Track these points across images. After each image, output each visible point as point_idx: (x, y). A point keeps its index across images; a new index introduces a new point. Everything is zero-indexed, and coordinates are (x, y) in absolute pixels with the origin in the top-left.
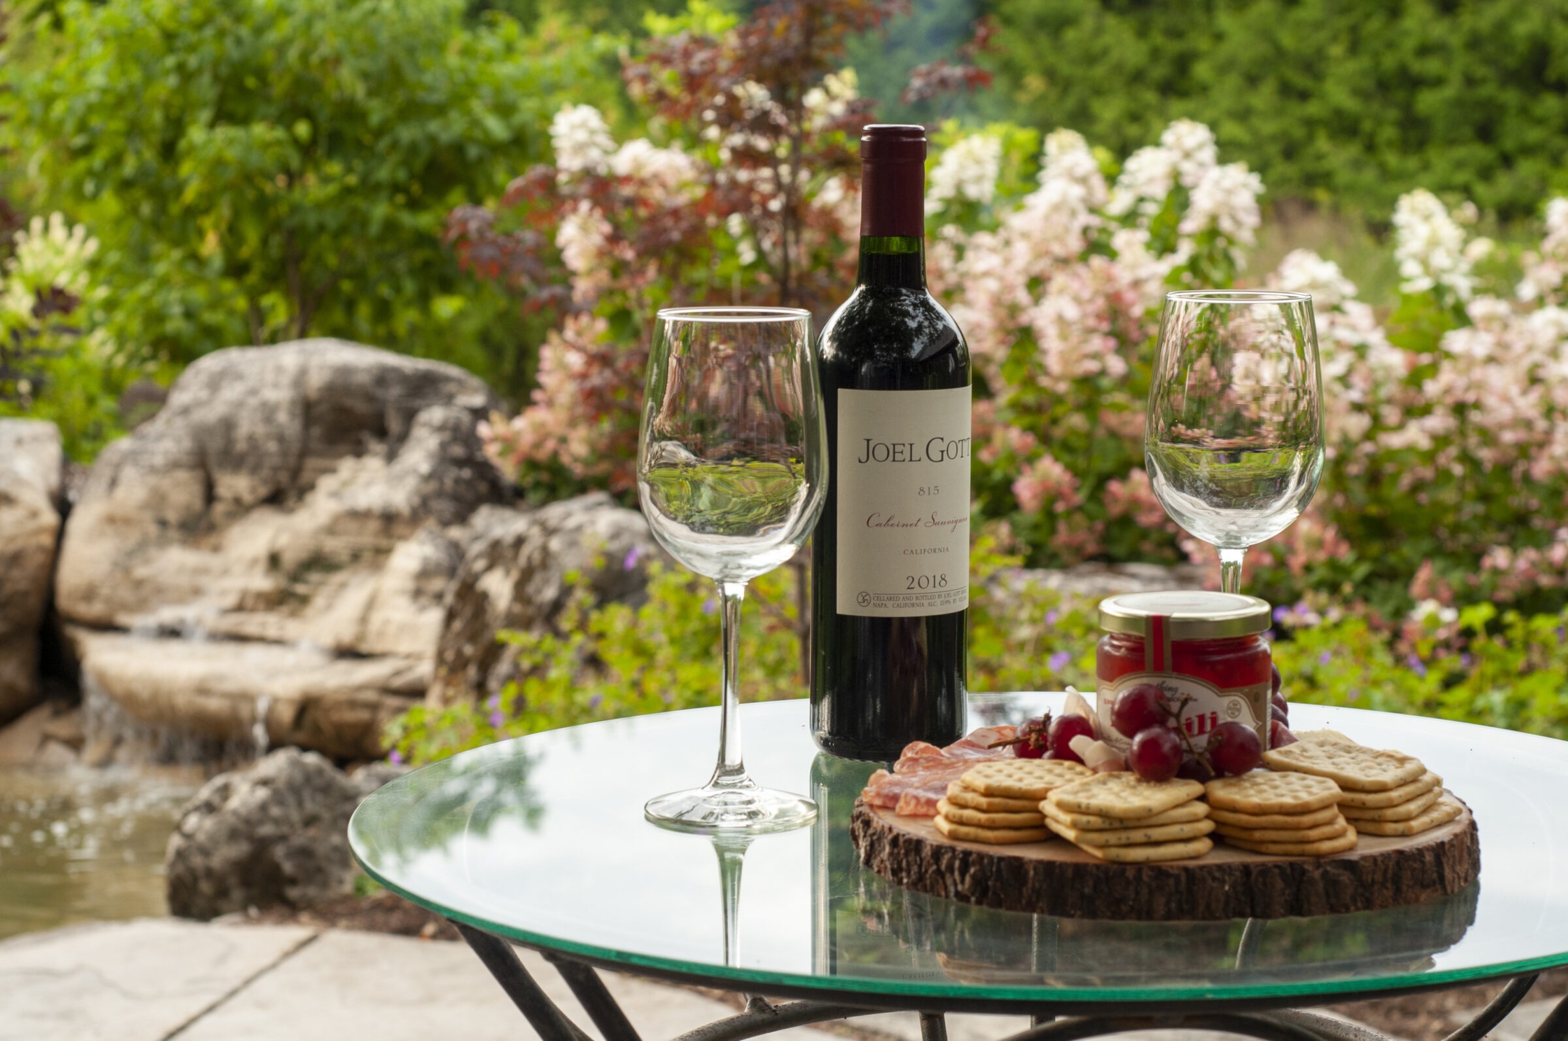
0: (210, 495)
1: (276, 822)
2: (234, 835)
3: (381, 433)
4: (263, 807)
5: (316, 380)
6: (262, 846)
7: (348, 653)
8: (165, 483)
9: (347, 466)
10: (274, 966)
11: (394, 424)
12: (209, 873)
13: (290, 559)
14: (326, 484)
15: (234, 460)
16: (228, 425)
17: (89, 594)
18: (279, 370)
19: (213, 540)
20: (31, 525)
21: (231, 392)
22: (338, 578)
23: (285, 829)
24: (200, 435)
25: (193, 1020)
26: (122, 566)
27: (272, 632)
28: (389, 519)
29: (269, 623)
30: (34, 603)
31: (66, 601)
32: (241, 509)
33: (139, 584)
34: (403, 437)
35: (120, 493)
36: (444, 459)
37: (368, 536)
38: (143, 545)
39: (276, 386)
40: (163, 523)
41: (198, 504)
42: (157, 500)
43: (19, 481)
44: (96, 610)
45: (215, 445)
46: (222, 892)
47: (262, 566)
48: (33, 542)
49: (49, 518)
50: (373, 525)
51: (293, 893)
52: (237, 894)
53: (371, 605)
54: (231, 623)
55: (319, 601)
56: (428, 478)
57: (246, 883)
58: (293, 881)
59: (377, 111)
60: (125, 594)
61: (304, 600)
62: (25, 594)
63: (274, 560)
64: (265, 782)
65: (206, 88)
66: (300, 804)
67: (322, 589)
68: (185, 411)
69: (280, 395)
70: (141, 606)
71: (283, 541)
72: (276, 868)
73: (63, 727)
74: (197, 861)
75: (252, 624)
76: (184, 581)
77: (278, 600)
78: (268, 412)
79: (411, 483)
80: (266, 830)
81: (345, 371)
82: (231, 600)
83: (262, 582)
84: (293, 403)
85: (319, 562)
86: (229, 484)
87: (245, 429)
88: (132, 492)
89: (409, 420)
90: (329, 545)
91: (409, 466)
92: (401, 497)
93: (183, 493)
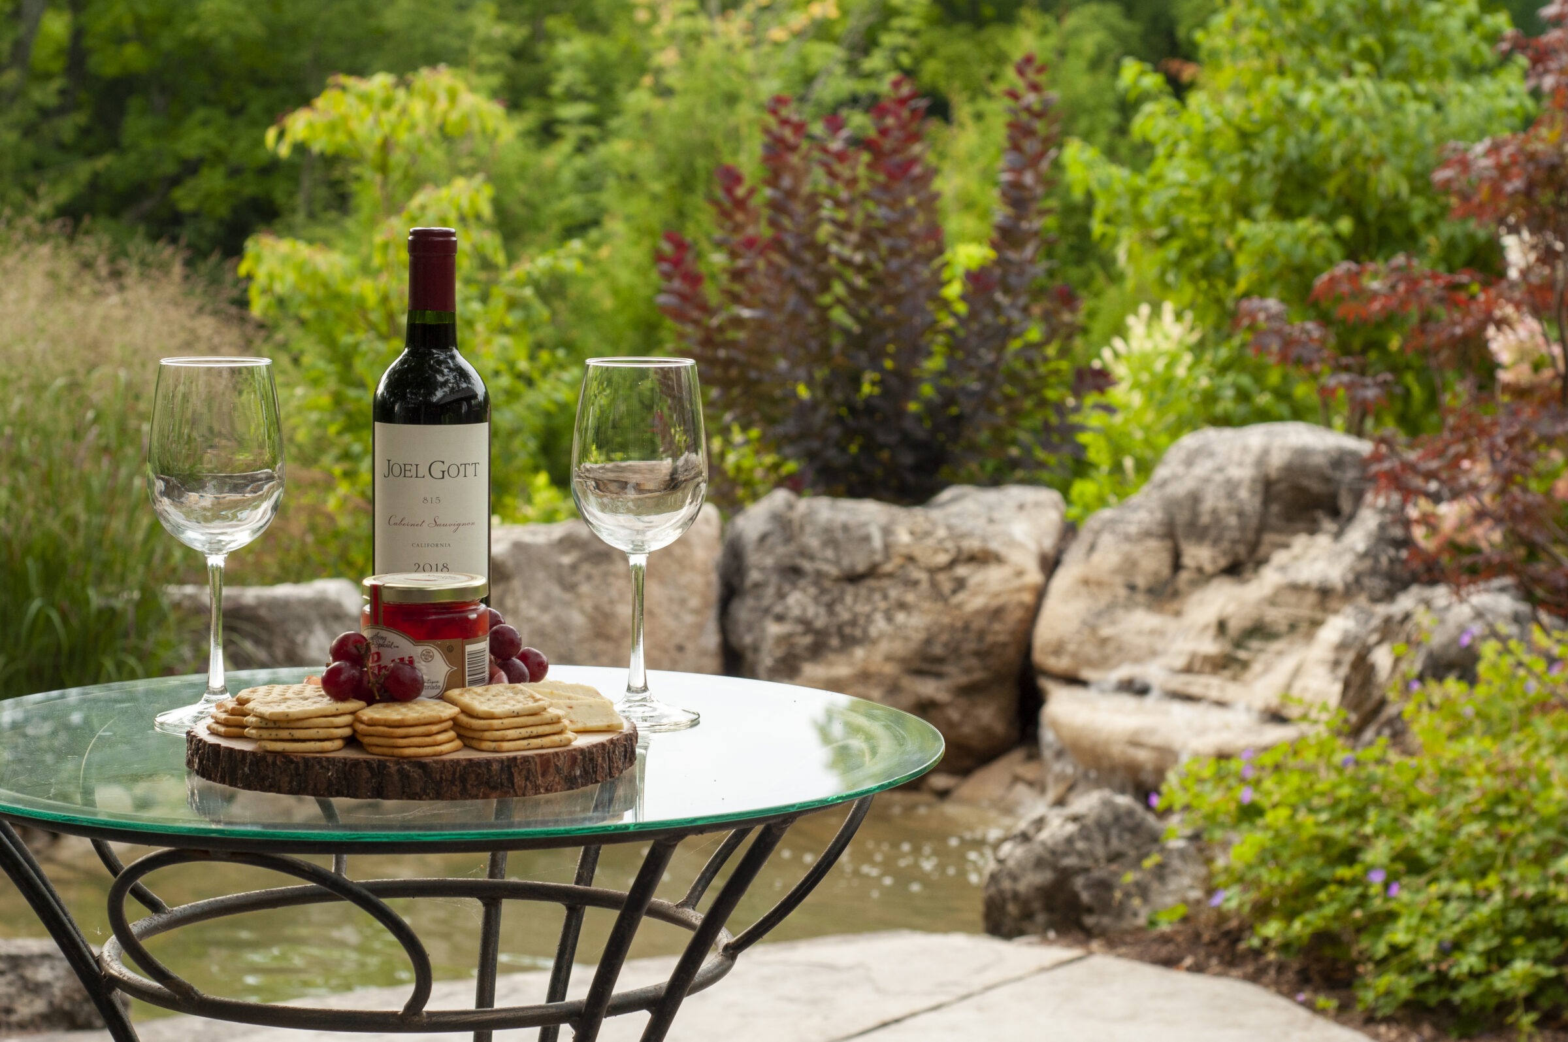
0: (1177, 565)
1: (1080, 855)
2: (1039, 863)
3: (1335, 512)
4: (1070, 840)
5: (1277, 460)
6: (1064, 876)
7: (1276, 717)
8: (1137, 550)
9: (1300, 542)
10: (1020, 979)
12: (1016, 896)
13: (1234, 626)
14: (1280, 557)
15: (1198, 532)
16: (1195, 498)
17: (1058, 649)
18: (1245, 449)
19: (1175, 605)
20: (1016, 583)
21: (1202, 468)
22: (1276, 646)
23: (1088, 863)
24: (1170, 506)
25: (913, 1015)
26: (1090, 626)
27: (1214, 694)
28: (1325, 593)
29: (1211, 685)
30: (1011, 653)
31: (1041, 657)
32: (1203, 578)
33: (1104, 642)
34: (1351, 518)
35: (1096, 558)
36: (1382, 538)
37: (1305, 608)
38: (1111, 607)
39: (1240, 464)
40: (1132, 588)
41: (1166, 571)
42: (1129, 565)
43: (1012, 543)
45: (1182, 517)
46: (1027, 915)
47: (1212, 631)
48: (1016, 598)
49: (1034, 576)
50: (1311, 598)
51: (1089, 921)
52: (1041, 918)
53: (1297, 673)
54: (1178, 683)
55: (1257, 667)
56: (1364, 555)
57: (1049, 908)
58: (1090, 910)
59: (1419, 208)
60: (1091, 650)
61: (1245, 665)
62: (1004, 645)
63: (1222, 626)
64: (1075, 819)
65: (1265, 185)
66: (1107, 842)
67: (1259, 658)
68: (1164, 484)
69: (1243, 473)
70: (1103, 663)
71: (1231, 609)
72: (1075, 896)
73: (1029, 771)
74: (1006, 884)
75: (1196, 684)
76: (1142, 641)
77: (1222, 664)
78: (1231, 488)
79: (1348, 560)
80: (1070, 861)
81: (1303, 452)
82: (1180, 662)
83: (1210, 647)
84: (1254, 481)
85: (1259, 631)
86: (1199, 555)
87: (1208, 504)
88: (1108, 556)
89: (1358, 503)
90: (1270, 615)
91: (1350, 544)
92: (1337, 574)
93: (1153, 561)
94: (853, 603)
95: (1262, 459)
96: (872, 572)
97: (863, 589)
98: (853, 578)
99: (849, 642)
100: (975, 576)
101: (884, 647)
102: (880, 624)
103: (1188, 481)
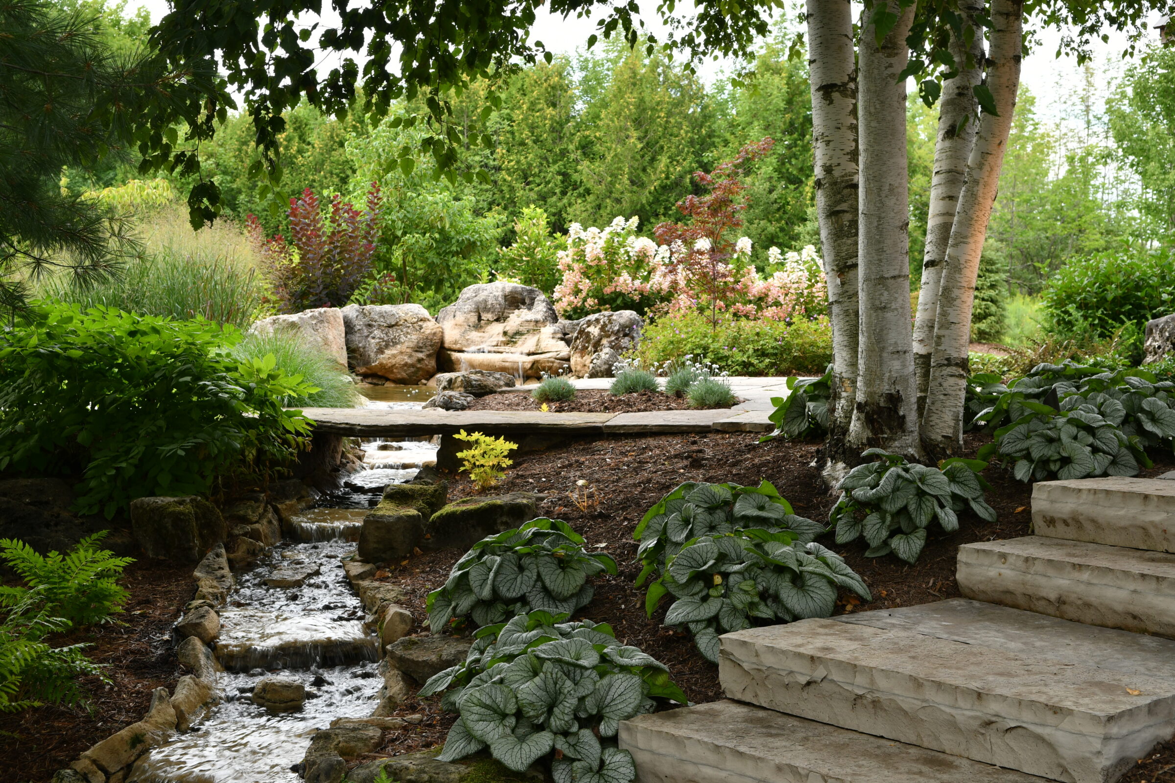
0: (480, 319)
3: (524, 303)
5: (508, 290)
7: (533, 354)
8: (469, 316)
9: (517, 312)
11: (527, 301)
13: (510, 332)
14: (513, 316)
15: (487, 310)
16: (485, 301)
17: (456, 343)
18: (495, 288)
19: (484, 330)
21: (482, 294)
22: (524, 337)
24: (476, 304)
26: (462, 336)
27: (508, 350)
28: (537, 322)
29: (507, 348)
30: (439, 346)
31: (447, 345)
32: (489, 322)
33: (467, 341)
34: (532, 304)
35: (457, 318)
37: (531, 326)
38: (466, 331)
39: (497, 292)
40: (470, 326)
41: (478, 321)
42: (467, 320)
44: (458, 347)
45: (481, 306)
47: (501, 335)
50: (532, 324)
53: (538, 341)
54: (494, 349)
55: (520, 343)
56: (543, 313)
60: (464, 342)
61: (515, 343)
62: (437, 344)
63: (505, 333)
67: (520, 340)
68: (467, 299)
69: (500, 294)
70: (469, 345)
71: (505, 329)
75: (501, 349)
76: (479, 339)
77: (507, 343)
78: (496, 298)
79: (539, 314)
82: (494, 344)
83: (502, 339)
84: (502, 296)
85: (518, 333)
86: (486, 316)
87: (490, 302)
88: (460, 318)
89: (533, 300)
90: (521, 329)
91: (539, 310)
92: (540, 317)
93: (473, 319)
94: (393, 333)
95: (503, 290)
96: (396, 324)
97: (394, 329)
98: (391, 326)
99: (395, 344)
100: (425, 325)
101: (406, 344)
102: (403, 339)
103: (482, 296)
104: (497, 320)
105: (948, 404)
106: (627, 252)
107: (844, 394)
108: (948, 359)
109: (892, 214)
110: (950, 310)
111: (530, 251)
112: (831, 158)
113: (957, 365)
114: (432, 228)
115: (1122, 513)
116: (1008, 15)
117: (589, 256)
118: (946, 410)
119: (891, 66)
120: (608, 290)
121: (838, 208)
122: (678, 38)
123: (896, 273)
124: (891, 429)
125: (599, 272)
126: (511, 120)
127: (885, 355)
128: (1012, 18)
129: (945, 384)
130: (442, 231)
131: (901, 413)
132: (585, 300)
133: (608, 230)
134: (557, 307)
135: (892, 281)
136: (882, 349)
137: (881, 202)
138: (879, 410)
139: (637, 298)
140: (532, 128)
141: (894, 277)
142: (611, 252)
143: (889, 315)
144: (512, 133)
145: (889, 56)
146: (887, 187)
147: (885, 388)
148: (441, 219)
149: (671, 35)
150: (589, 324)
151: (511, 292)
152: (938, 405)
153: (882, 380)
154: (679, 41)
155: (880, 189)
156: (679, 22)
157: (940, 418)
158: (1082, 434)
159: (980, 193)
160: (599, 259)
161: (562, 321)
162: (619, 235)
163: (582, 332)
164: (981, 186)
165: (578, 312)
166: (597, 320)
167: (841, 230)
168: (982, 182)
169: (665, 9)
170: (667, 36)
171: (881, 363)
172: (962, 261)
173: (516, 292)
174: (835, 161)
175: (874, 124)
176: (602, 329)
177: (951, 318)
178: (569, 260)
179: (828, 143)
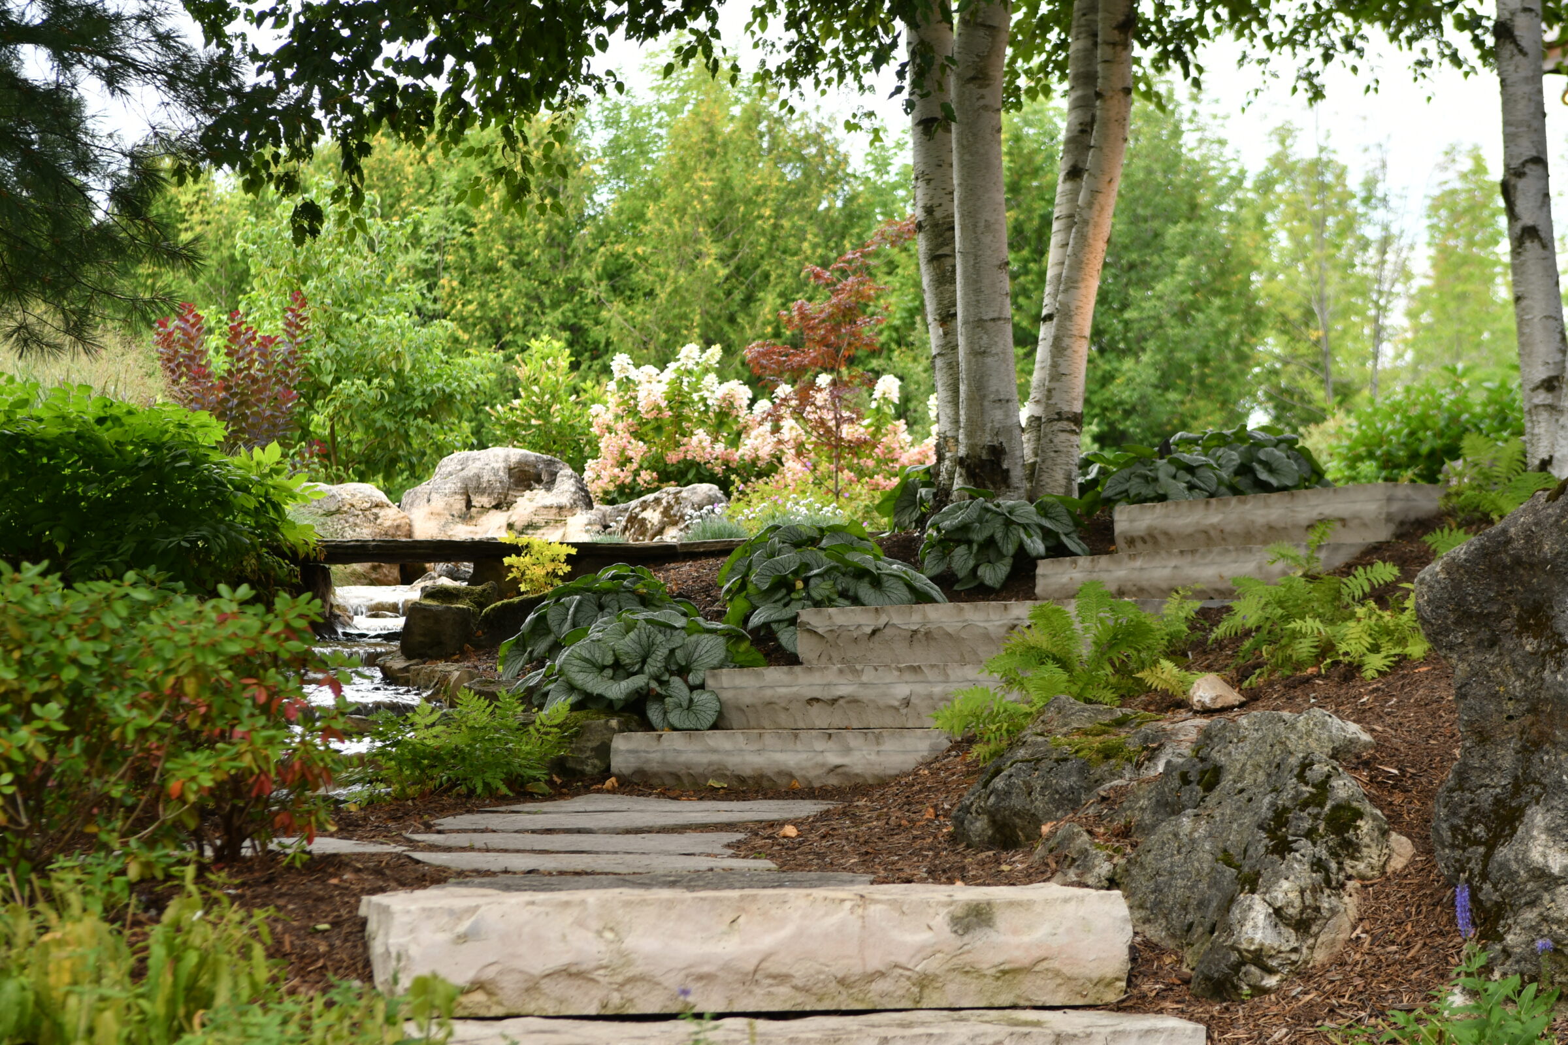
0: (469, 504)
3: (539, 481)
5: (514, 462)
8: (451, 500)
9: (528, 494)
11: (545, 478)
13: (519, 525)
14: (523, 500)
15: (480, 491)
16: (478, 477)
18: (496, 456)
20: (400, 515)
21: (473, 466)
22: (540, 532)
24: (464, 481)
28: (561, 508)
32: (484, 510)
34: (553, 482)
35: (433, 503)
37: (552, 515)
38: (446, 524)
39: (495, 464)
40: (453, 516)
41: (465, 508)
42: (449, 506)
45: (471, 485)
47: (503, 529)
48: (403, 521)
50: (554, 511)
56: (571, 494)
63: (510, 526)
69: (501, 465)
71: (512, 519)
78: (495, 472)
79: (565, 496)
81: (521, 459)
84: (505, 469)
86: (478, 501)
87: (485, 479)
88: (438, 503)
89: (553, 476)
90: (536, 519)
91: (564, 489)
92: (565, 500)
93: (459, 504)
94: (332, 524)
95: (506, 459)
96: (338, 511)
97: (335, 518)
98: (329, 514)
100: (381, 513)
103: (472, 470)
104: (497, 507)
105: (1059, 461)
106: (703, 399)
107: (948, 455)
108: (1059, 414)
109: (989, 252)
110: (1060, 361)
111: (543, 411)
112: (932, 198)
113: (1068, 419)
114: (380, 371)
115: (1188, 520)
116: (1114, 44)
117: (643, 406)
118: (1057, 468)
119: (982, 97)
120: (673, 457)
121: (940, 252)
122: (772, 66)
123: (996, 315)
124: (994, 483)
125: (659, 429)
126: (468, 222)
127: (986, 403)
128: (1119, 48)
129: (1056, 440)
130: (398, 375)
131: (1005, 467)
132: (636, 473)
133: (672, 366)
134: (591, 488)
135: (991, 324)
136: (983, 397)
137: (977, 239)
138: (982, 464)
139: (718, 470)
140: (510, 238)
141: (993, 320)
142: (678, 400)
143: (989, 360)
144: (471, 249)
145: (981, 87)
146: (982, 224)
147: (987, 439)
148: (398, 357)
149: (763, 63)
150: (644, 506)
151: (519, 463)
152: (1049, 463)
153: (984, 431)
154: (773, 69)
155: (975, 226)
156: (773, 45)
157: (1051, 477)
158: (1181, 473)
159: (1090, 234)
160: (659, 409)
161: (600, 508)
162: (690, 372)
163: (632, 519)
164: (1091, 227)
165: (627, 492)
166: (657, 501)
167: (944, 276)
168: (1091, 222)
169: (755, 27)
170: (758, 63)
171: (983, 412)
172: (1073, 307)
173: (527, 463)
174: (936, 202)
175: (967, 157)
176: (666, 512)
177: (1062, 370)
178: (608, 417)
179: (928, 181)
